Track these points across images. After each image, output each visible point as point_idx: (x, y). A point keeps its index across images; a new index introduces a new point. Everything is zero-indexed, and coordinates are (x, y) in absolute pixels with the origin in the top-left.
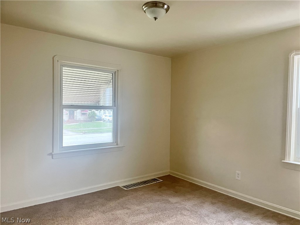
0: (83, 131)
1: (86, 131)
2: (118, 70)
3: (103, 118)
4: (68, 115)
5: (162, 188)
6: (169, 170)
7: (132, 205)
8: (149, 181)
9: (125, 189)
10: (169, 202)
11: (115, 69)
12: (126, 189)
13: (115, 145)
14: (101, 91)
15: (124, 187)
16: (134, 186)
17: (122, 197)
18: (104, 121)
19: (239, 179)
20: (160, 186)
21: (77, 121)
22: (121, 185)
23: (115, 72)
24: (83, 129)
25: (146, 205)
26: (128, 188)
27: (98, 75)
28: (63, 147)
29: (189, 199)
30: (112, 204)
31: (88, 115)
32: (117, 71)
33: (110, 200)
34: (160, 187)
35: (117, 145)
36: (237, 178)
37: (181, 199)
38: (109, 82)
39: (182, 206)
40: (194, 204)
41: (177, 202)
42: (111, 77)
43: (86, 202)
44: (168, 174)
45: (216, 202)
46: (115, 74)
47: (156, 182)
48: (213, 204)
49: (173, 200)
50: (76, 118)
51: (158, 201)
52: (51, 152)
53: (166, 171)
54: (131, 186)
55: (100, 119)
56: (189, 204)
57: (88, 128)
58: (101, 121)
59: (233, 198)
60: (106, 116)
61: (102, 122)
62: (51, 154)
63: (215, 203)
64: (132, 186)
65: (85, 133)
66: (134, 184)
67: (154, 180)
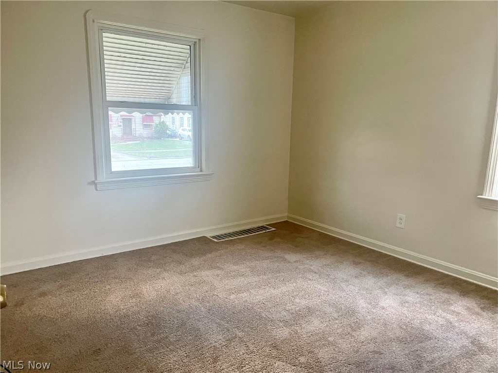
0: (148, 155)
1: (153, 155)
2: (200, 40)
3: (179, 133)
4: (122, 127)
5: (274, 240)
6: (286, 214)
7: (226, 264)
8: (254, 230)
9: (215, 240)
10: (285, 260)
11: (194, 37)
12: (217, 241)
13: (198, 172)
14: (171, 79)
15: (214, 237)
16: (230, 236)
17: (211, 252)
18: (182, 138)
19: (402, 226)
20: (272, 236)
21: (136, 138)
22: (208, 235)
23: (195, 42)
24: (147, 151)
25: (248, 263)
26: (220, 240)
27: (165, 48)
28: (112, 173)
29: (317, 257)
30: (196, 262)
31: (155, 128)
32: (197, 41)
33: (192, 256)
34: (271, 239)
35: (201, 171)
36: (398, 225)
37: (304, 256)
38: (185, 62)
39: (305, 266)
40: (324, 263)
41: (297, 261)
42: (188, 53)
43: (154, 258)
44: (285, 220)
45: (361, 261)
46: (195, 48)
47: (265, 231)
48: (356, 264)
49: (291, 257)
50: (136, 134)
51: (267, 258)
52: (94, 180)
53: (281, 215)
54: (224, 236)
55: (174, 136)
56: (315, 264)
57: (156, 150)
58: (176, 138)
59: (390, 256)
60: (183, 130)
61: (178, 139)
62: (94, 183)
63: (360, 263)
64: (226, 237)
65: (150, 158)
66: (229, 233)
67: (262, 229)
